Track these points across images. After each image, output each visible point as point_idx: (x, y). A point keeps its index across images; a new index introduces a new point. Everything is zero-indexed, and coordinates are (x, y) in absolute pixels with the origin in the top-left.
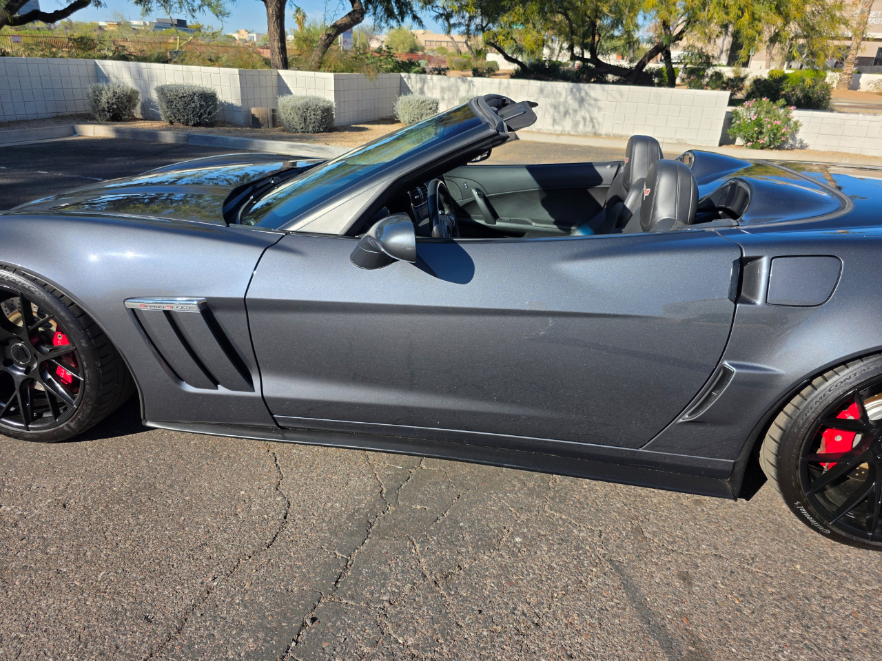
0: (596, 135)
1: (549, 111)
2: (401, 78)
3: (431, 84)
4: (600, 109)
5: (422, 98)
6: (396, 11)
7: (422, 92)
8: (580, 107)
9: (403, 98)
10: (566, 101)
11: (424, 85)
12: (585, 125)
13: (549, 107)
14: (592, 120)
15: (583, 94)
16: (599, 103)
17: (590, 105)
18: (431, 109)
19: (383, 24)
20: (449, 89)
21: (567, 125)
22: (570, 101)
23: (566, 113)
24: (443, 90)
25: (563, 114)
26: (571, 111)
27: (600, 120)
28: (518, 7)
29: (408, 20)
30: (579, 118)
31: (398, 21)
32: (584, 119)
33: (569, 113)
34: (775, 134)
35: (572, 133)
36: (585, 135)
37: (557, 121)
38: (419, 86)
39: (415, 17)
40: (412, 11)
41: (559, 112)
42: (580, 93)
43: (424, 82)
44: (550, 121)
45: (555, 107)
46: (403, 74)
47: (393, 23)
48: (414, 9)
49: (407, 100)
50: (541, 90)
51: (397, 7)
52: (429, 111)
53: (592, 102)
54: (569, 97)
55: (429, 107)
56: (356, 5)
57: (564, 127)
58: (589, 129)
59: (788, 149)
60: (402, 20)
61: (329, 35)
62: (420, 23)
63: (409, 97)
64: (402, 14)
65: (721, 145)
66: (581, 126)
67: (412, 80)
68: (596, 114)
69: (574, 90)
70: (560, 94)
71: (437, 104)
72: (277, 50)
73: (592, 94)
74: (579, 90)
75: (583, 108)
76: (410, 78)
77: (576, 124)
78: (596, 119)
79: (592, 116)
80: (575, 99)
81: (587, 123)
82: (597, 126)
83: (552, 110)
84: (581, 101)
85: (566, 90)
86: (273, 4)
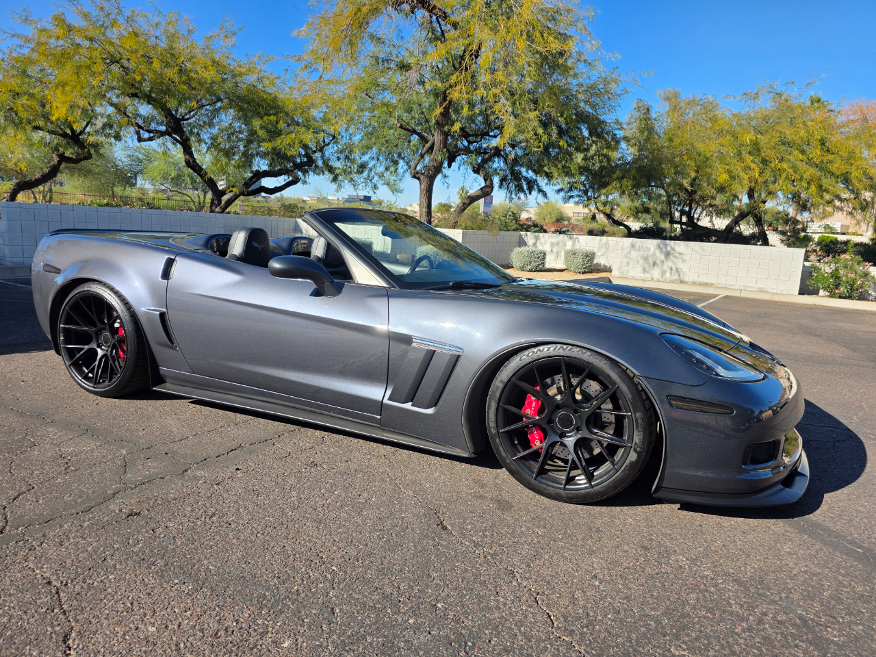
0: (682, 282)
1: (639, 262)
2: (521, 236)
3: (543, 240)
4: (683, 261)
5: (534, 249)
6: (525, 187)
7: (535, 245)
8: (667, 259)
9: (517, 250)
10: (654, 254)
11: (537, 241)
12: (671, 273)
13: (639, 259)
14: (677, 270)
15: (669, 248)
16: (684, 257)
17: (675, 257)
18: (538, 258)
19: (513, 196)
20: (558, 244)
21: (656, 273)
22: (658, 254)
23: (654, 264)
24: (552, 245)
25: (652, 265)
26: (658, 262)
27: (685, 270)
28: (615, 182)
29: (535, 193)
30: (665, 267)
31: (525, 194)
32: (672, 269)
33: (657, 264)
34: (852, 286)
35: (660, 280)
36: (672, 282)
37: (647, 270)
38: (534, 241)
39: (540, 191)
40: (538, 186)
41: (648, 264)
42: (666, 248)
43: (537, 238)
44: (640, 269)
45: (646, 259)
46: (522, 233)
47: (522, 196)
48: (540, 185)
49: (520, 251)
50: (633, 246)
51: (527, 184)
52: (536, 259)
53: (677, 255)
54: (658, 251)
55: (537, 256)
56: (488, 182)
57: (652, 275)
58: (675, 277)
59: (872, 300)
60: (530, 193)
61: (464, 204)
62: (545, 195)
63: (523, 249)
64: (530, 189)
65: (800, 294)
66: (668, 274)
67: (529, 237)
68: (680, 265)
69: (661, 245)
70: (649, 249)
71: (545, 254)
72: (424, 214)
73: (677, 249)
74: (666, 245)
75: (669, 261)
76: (527, 235)
77: (663, 273)
78: (681, 269)
79: (678, 267)
80: (661, 251)
81: (673, 272)
82: (681, 274)
83: (641, 261)
84: (667, 254)
85: (654, 246)
86: (425, 181)
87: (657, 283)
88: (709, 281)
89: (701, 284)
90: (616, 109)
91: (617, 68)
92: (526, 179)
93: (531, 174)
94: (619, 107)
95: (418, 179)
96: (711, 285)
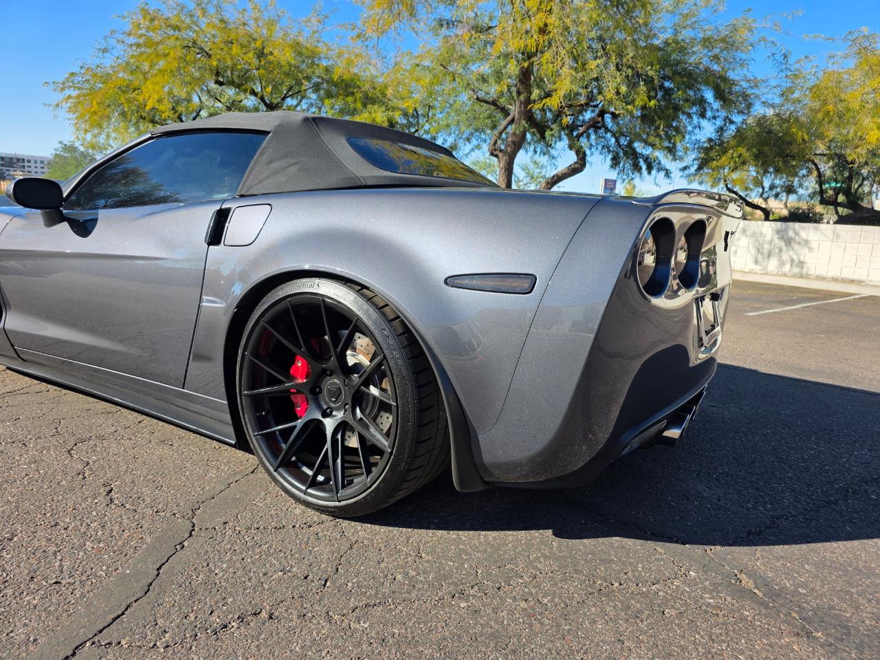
0: (807, 277)
1: (750, 252)
4: (811, 249)
6: (644, 167)
8: (787, 246)
10: (771, 241)
15: (791, 233)
16: (810, 244)
17: (799, 245)
21: (773, 264)
22: (776, 240)
23: (770, 253)
25: (767, 255)
26: (776, 251)
29: (654, 172)
30: (784, 257)
32: (792, 260)
33: (774, 254)
35: (779, 273)
36: (794, 276)
40: (659, 163)
41: (762, 253)
42: (787, 232)
44: (750, 260)
45: (759, 247)
51: (645, 163)
53: (802, 242)
54: (776, 237)
56: (580, 157)
60: (649, 173)
61: (548, 183)
62: (668, 174)
64: (650, 168)
66: (787, 266)
68: (805, 255)
69: (782, 230)
70: (765, 234)
73: (804, 235)
74: (787, 229)
75: (789, 249)
77: (782, 264)
78: (806, 260)
79: (801, 257)
81: (795, 264)
85: (773, 229)
86: (504, 159)
87: (783, 278)
88: (856, 277)
89: (845, 281)
90: (749, 63)
91: (749, 10)
92: (642, 156)
93: (647, 151)
94: (753, 62)
95: (496, 156)
96: (860, 282)
